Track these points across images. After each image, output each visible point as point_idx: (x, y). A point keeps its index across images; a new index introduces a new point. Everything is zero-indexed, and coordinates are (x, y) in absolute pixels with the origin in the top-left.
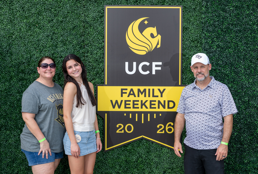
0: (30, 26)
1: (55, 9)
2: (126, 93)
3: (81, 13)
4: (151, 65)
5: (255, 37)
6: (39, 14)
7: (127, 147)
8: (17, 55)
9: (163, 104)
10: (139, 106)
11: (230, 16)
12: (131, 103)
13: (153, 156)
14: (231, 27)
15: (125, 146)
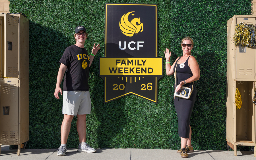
0: (54, 18)
1: (71, 6)
5: (206, 25)
6: (60, 9)
7: (120, 100)
8: (45, 37)
9: (145, 70)
11: (190, 11)
12: (123, 69)
13: (138, 106)
14: (190, 18)
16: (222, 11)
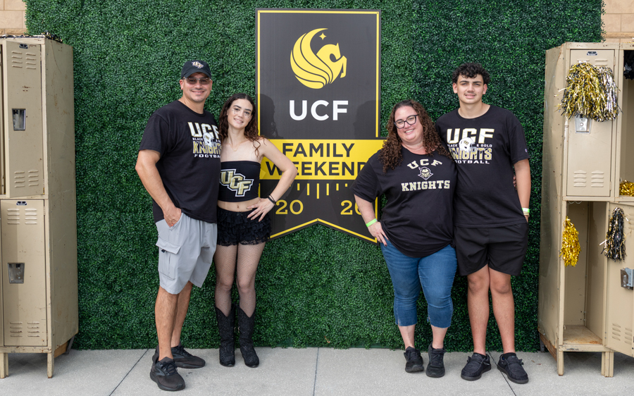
0: (134, 42)
1: (175, 13)
2: (291, 150)
3: (218, 20)
4: (331, 106)
5: (495, 60)
6: (149, 21)
7: (292, 236)
8: (113, 88)
9: (350, 168)
10: (313, 171)
11: (457, 27)
12: (300, 166)
13: (334, 251)
14: (459, 45)
15: (290, 235)
16: (533, 28)
